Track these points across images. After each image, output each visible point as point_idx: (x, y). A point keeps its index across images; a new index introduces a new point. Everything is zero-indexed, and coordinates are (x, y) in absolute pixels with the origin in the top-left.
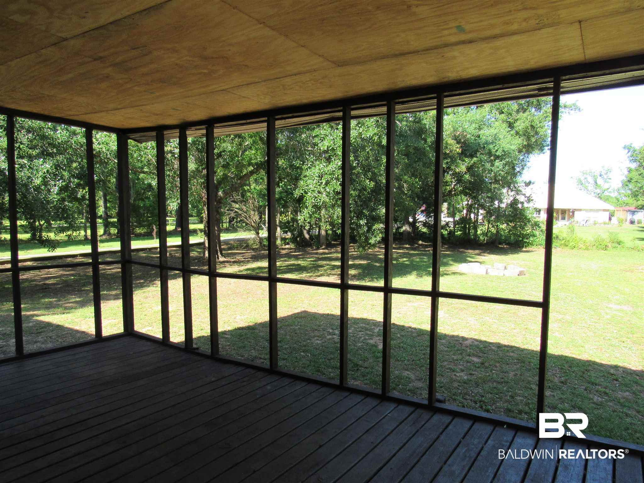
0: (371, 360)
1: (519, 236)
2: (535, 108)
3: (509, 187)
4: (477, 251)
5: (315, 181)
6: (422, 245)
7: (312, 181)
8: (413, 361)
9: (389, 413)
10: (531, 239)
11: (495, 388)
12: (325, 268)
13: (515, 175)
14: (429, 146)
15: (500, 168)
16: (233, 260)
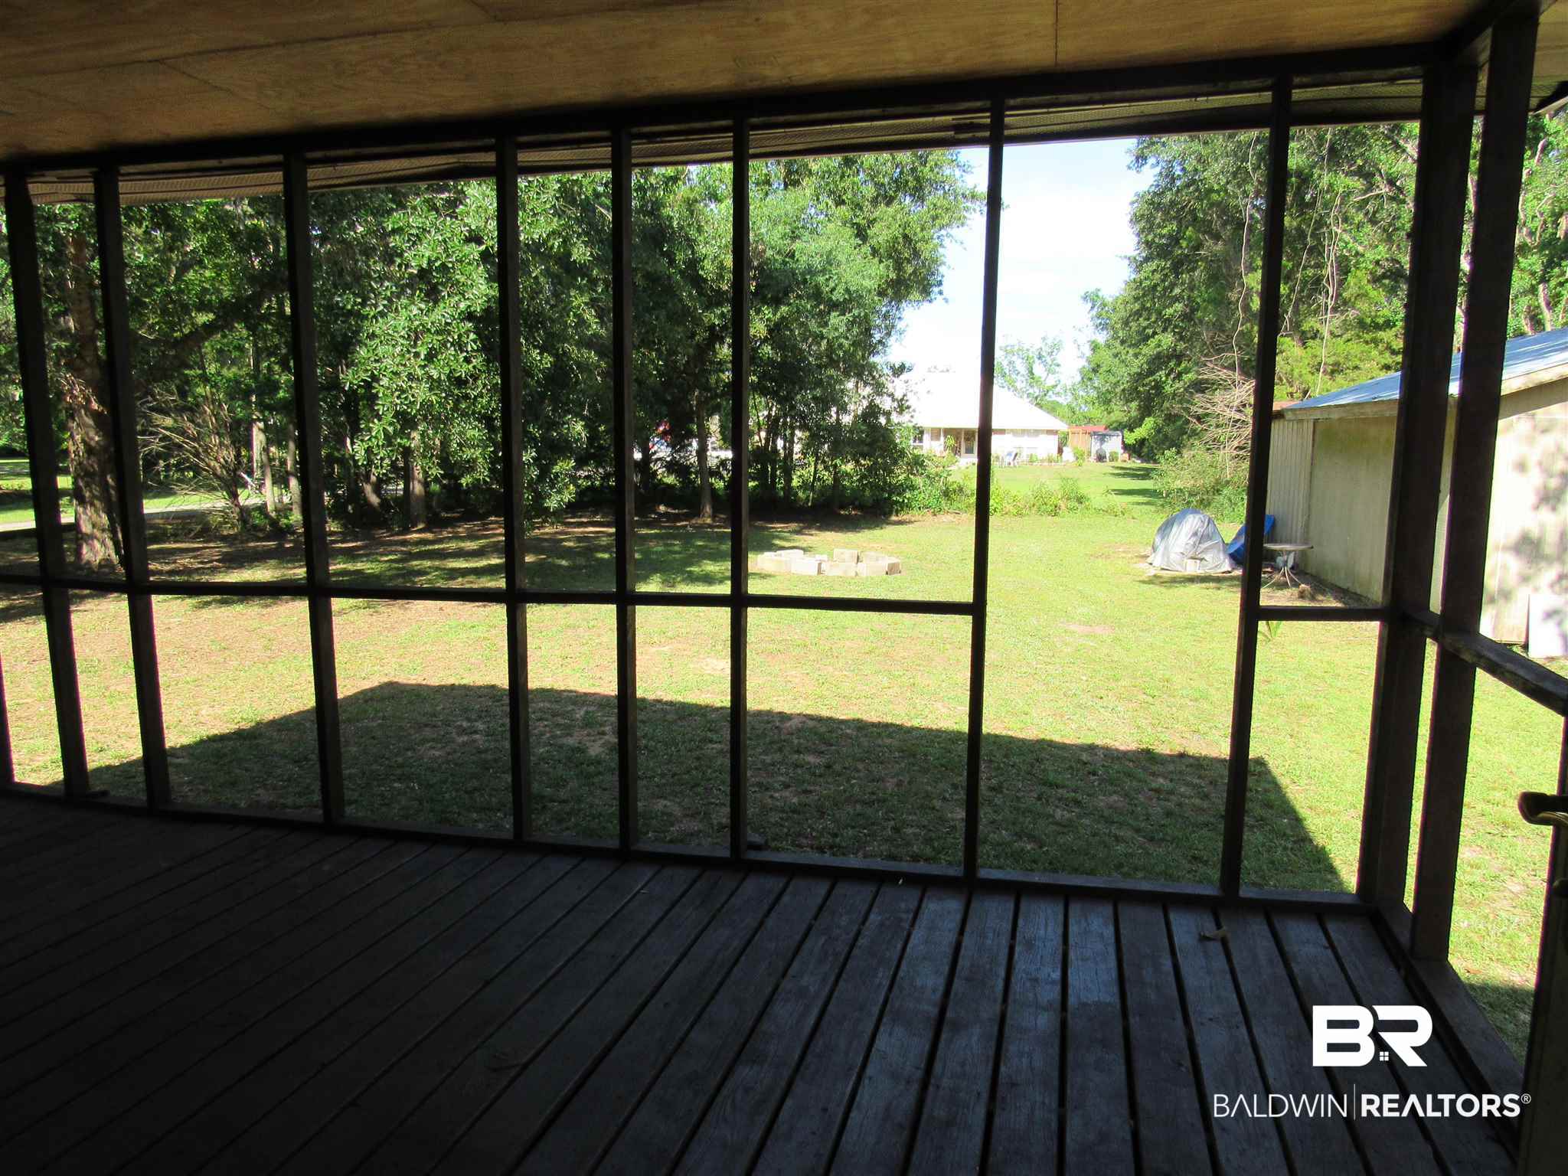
0: (573, 784)
1: (883, 490)
2: (910, 195)
3: (859, 375)
4: (794, 526)
5: (398, 349)
6: (666, 514)
7: (391, 348)
8: (674, 775)
9: (642, 888)
10: (908, 495)
11: (859, 815)
12: (429, 577)
13: (872, 350)
14: (681, 272)
15: (841, 330)
16: (167, 568)
